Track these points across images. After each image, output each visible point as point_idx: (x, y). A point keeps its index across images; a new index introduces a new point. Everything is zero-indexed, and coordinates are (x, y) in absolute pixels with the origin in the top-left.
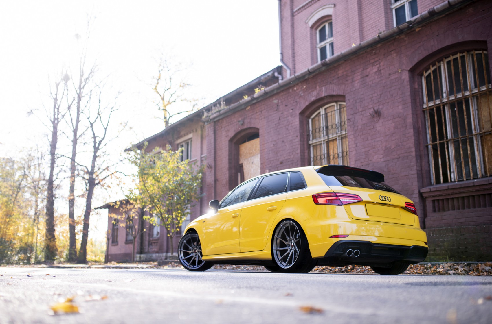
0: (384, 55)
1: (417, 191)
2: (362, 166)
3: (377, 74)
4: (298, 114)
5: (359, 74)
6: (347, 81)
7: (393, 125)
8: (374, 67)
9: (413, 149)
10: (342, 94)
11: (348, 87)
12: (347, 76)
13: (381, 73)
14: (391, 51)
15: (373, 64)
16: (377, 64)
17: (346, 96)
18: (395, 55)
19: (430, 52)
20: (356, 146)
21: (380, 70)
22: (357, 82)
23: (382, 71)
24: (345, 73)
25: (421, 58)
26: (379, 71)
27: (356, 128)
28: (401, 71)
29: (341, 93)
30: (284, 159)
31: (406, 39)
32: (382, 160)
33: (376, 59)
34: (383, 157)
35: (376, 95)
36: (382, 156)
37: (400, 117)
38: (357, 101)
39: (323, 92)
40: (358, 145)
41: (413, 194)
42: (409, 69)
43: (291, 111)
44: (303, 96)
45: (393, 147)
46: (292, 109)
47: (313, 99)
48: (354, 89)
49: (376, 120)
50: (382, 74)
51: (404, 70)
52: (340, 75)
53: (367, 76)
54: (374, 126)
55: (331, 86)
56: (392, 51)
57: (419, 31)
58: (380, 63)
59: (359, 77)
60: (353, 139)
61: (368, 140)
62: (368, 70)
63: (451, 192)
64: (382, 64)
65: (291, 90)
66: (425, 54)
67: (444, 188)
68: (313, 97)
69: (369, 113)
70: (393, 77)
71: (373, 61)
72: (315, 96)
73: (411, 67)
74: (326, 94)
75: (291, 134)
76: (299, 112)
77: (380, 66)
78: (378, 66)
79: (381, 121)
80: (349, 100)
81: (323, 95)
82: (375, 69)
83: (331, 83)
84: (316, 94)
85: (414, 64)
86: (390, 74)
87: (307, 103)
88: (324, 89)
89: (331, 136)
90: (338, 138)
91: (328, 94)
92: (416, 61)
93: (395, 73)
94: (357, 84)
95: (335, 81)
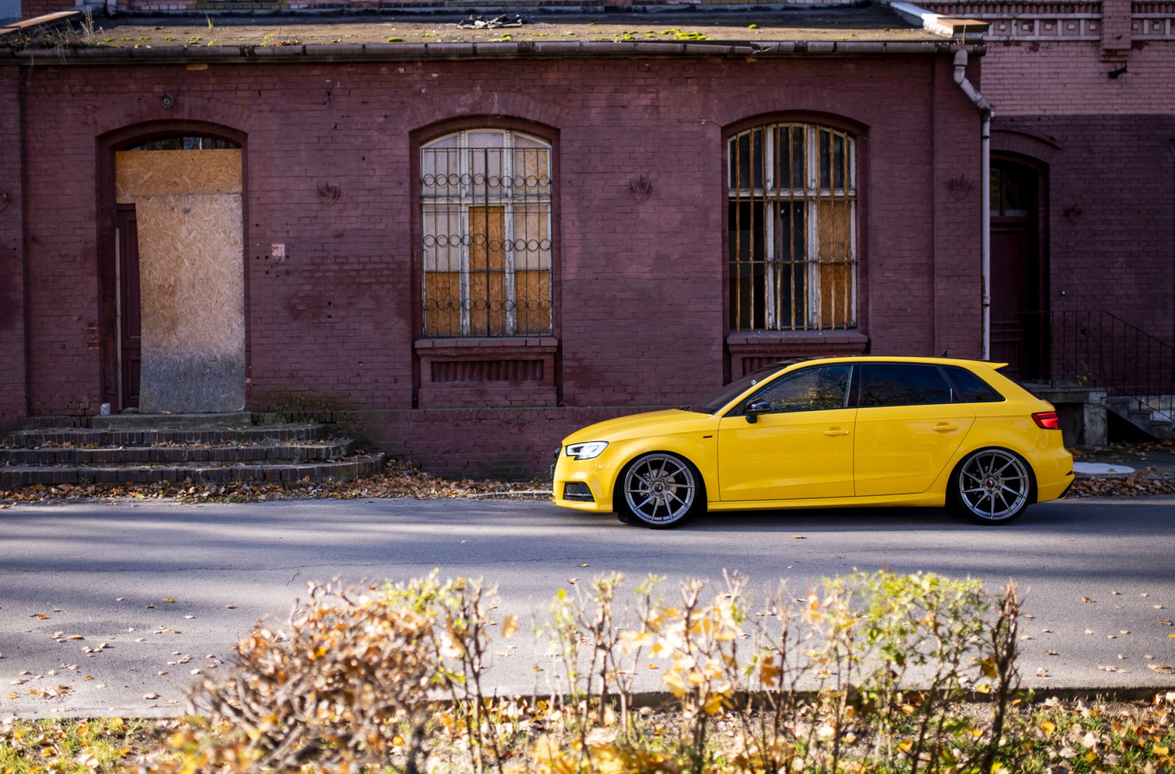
0: (670, 80)
1: (720, 341)
2: (597, 279)
3: (650, 110)
4: (406, 133)
5: (603, 96)
6: (569, 100)
7: (679, 216)
8: (642, 95)
9: (720, 269)
10: (552, 125)
11: (568, 114)
12: (569, 90)
13: (659, 113)
14: (687, 78)
15: (643, 89)
16: (652, 92)
17: (562, 132)
18: (696, 88)
19: (771, 109)
20: (584, 238)
21: (658, 107)
22: (594, 111)
23: (662, 110)
24: (566, 83)
25: (752, 113)
26: (654, 108)
27: (586, 204)
28: (707, 123)
29: (550, 122)
30: (349, 227)
31: (723, 67)
32: (648, 276)
33: (650, 82)
34: (651, 272)
35: (642, 150)
36: (647, 269)
37: (696, 206)
38: (593, 150)
39: (493, 104)
40: (589, 236)
41: (711, 344)
42: (722, 125)
43: (382, 119)
44: (426, 94)
45: (675, 257)
46: (385, 116)
47: (459, 111)
48: (587, 124)
49: (638, 198)
50: (662, 116)
51: (712, 122)
52: (549, 82)
53: (624, 107)
54: (632, 209)
55: (519, 97)
56: (691, 78)
57: (752, 64)
58: (658, 92)
59: (603, 103)
60: (577, 224)
61: (615, 232)
62: (627, 97)
63: (784, 348)
64: (662, 95)
65: (384, 70)
66: (761, 109)
67: (774, 342)
68: (460, 106)
69: (623, 181)
70: (686, 127)
71: (642, 82)
72: (466, 105)
73: (728, 122)
74: (504, 112)
75: (377, 173)
76: (411, 128)
77: (658, 98)
78: (653, 95)
79: (651, 203)
80: (570, 141)
81: (495, 111)
82: (645, 100)
83: (520, 91)
84: (470, 101)
85: (735, 119)
86: (680, 121)
87: (439, 116)
88: (496, 97)
89: (493, 201)
90: (509, 209)
91: (510, 113)
92: (740, 114)
93: (693, 122)
94: (595, 115)
95: (533, 91)
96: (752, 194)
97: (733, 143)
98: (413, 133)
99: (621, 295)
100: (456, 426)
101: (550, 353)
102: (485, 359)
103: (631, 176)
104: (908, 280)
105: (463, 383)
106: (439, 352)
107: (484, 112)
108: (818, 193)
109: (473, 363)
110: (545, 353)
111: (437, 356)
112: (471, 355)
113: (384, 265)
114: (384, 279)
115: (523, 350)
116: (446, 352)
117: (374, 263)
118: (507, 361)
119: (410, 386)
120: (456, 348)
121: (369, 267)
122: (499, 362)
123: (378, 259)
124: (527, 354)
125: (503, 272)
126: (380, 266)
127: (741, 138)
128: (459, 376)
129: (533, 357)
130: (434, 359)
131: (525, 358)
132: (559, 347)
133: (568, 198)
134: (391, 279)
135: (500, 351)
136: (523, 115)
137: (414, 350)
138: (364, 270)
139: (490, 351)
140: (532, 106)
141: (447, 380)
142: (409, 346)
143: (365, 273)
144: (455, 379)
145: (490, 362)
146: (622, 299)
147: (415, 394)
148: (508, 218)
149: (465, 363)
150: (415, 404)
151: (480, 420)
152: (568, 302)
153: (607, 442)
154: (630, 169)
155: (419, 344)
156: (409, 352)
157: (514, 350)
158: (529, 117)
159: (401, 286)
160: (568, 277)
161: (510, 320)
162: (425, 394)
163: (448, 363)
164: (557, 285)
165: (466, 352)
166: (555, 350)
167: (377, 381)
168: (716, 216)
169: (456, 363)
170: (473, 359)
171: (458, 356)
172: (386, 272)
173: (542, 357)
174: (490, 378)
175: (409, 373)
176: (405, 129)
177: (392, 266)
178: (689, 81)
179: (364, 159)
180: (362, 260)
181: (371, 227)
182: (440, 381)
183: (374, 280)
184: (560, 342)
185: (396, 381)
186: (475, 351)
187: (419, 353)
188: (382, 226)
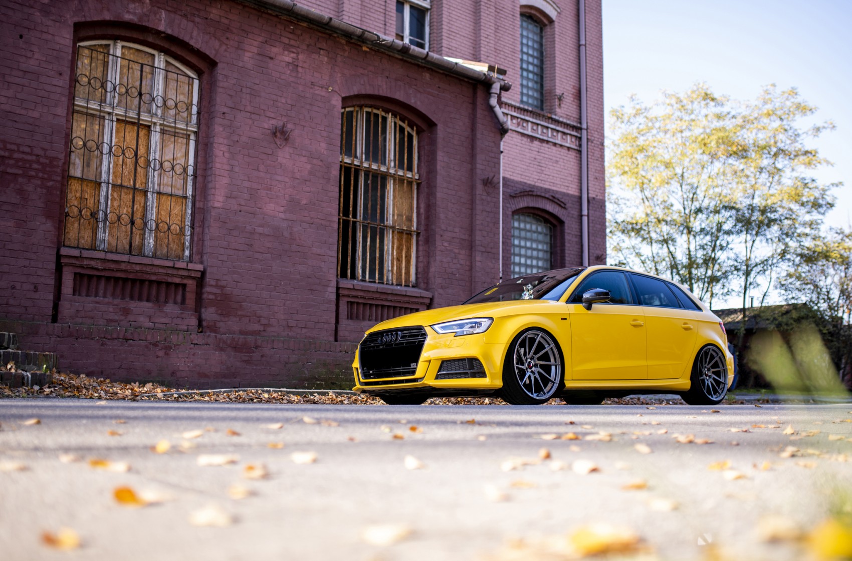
0: (308, 46)
1: (334, 284)
2: (240, 211)
3: (291, 67)
4: (71, 22)
5: (255, 43)
6: (227, 38)
7: (309, 167)
8: (286, 53)
9: (336, 220)
10: (212, 56)
11: (226, 51)
12: (228, 29)
13: (297, 72)
14: (320, 49)
15: (287, 47)
16: (293, 52)
17: (220, 65)
18: (326, 59)
19: (376, 93)
20: (232, 170)
21: (297, 66)
22: (247, 54)
23: (300, 69)
24: (226, 21)
25: (364, 92)
26: (295, 66)
27: (236, 138)
28: (332, 90)
29: (211, 53)
31: (346, 48)
32: (282, 216)
33: (292, 42)
34: (285, 212)
35: (284, 100)
36: (282, 209)
37: (321, 161)
38: (244, 90)
39: (161, 20)
40: (236, 169)
41: (328, 286)
42: (344, 95)
45: (304, 202)
47: (128, 17)
48: (241, 64)
49: (279, 143)
50: (300, 75)
51: (335, 91)
52: (212, 16)
53: (271, 58)
54: (273, 152)
55: (184, 21)
56: (323, 49)
57: (366, 52)
58: (298, 53)
59: (255, 50)
60: (227, 155)
61: (258, 170)
62: (274, 50)
64: (301, 57)
66: (370, 90)
68: (128, 12)
69: (269, 124)
70: (318, 91)
71: (286, 41)
72: (134, 14)
73: (347, 95)
74: (169, 32)
75: (36, 56)
76: (76, 19)
77: (298, 59)
78: (294, 55)
79: (288, 150)
80: (226, 76)
81: (161, 28)
82: (288, 58)
83: (185, 16)
84: (139, 11)
85: (352, 94)
86: (312, 84)
87: (107, 16)
88: (164, 15)
89: (145, 117)
90: (158, 128)
91: (175, 34)
92: (355, 91)
93: (322, 87)
94: (248, 58)
95: (197, 19)
96: (352, 161)
98: (78, 26)
99: (259, 230)
100: (102, 345)
101: (194, 278)
102: (131, 276)
103: (274, 122)
104: (457, 251)
105: (106, 300)
106: (86, 262)
107: (151, 25)
108: (396, 171)
109: (117, 279)
110: (189, 277)
111: (82, 267)
112: (118, 270)
113: (34, 158)
114: (33, 173)
115: (170, 271)
116: (93, 263)
117: (23, 153)
118: (151, 282)
119: (51, 297)
121: (16, 155)
122: (142, 282)
123: (27, 150)
124: (173, 275)
125: (145, 192)
126: (29, 157)
127: (348, 112)
128: (101, 292)
129: (177, 280)
130: (78, 270)
131: (170, 280)
132: (203, 273)
133: (221, 129)
134: (40, 175)
135: (148, 269)
136: (187, 39)
137: (59, 256)
138: (10, 158)
139: (138, 268)
140: (195, 33)
141: (87, 295)
142: (55, 252)
143: (12, 162)
144: (96, 296)
145: (134, 281)
146: (260, 234)
147: (56, 307)
148: (156, 137)
149: (108, 279)
150: (55, 319)
151: (127, 340)
152: (214, 230)
153: (491, 319)
154: (272, 115)
155: (64, 251)
156: (53, 259)
157: (161, 271)
158: (192, 43)
159: (51, 183)
160: (217, 205)
161: (151, 241)
162: (67, 308)
163: (90, 277)
164: (197, 212)
165: (113, 266)
166: (199, 275)
167: (13, 288)
168: (335, 172)
169: (99, 278)
170: (119, 275)
171: (105, 270)
172: (35, 166)
173: (185, 281)
174: (132, 298)
175: (52, 282)
176: (71, 19)
177: (42, 160)
178: (321, 51)
179: (21, 37)
180: (9, 146)
181: (23, 112)
182: (80, 295)
183: (20, 172)
184: (205, 267)
185: (36, 289)
186: (123, 266)
187: (63, 260)
188: (36, 114)
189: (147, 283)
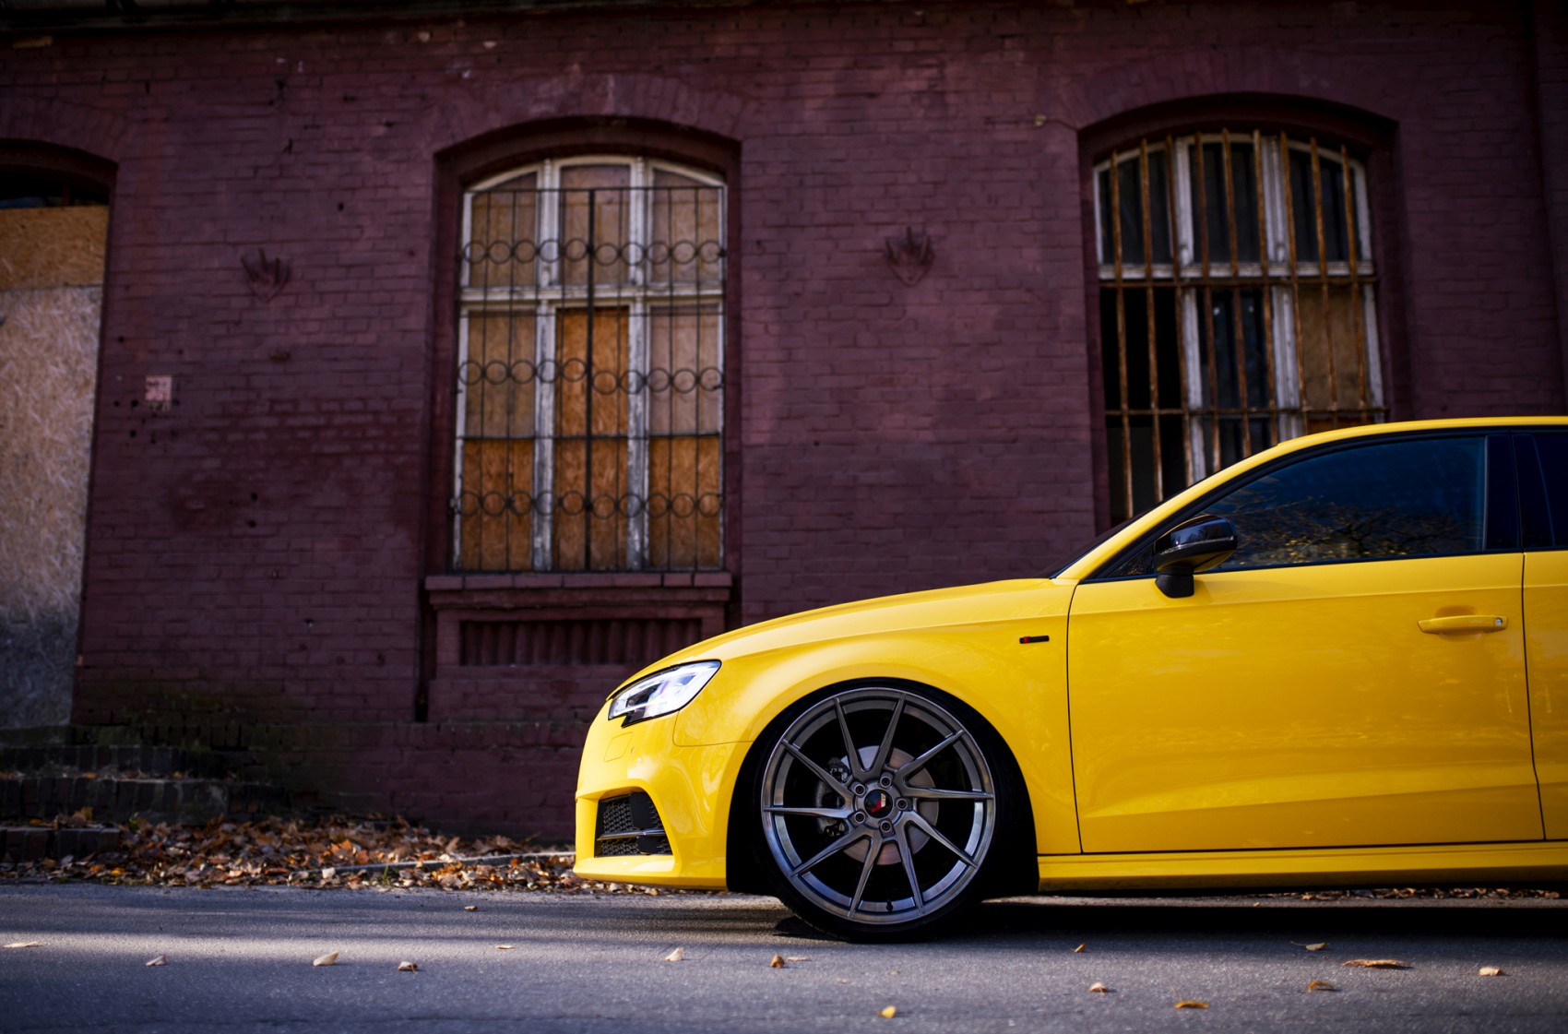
0: (968, 40)
2: (817, 444)
3: (926, 101)
4: (428, 155)
5: (829, 75)
6: (759, 85)
7: (993, 311)
8: (910, 72)
9: (1084, 419)
10: (725, 132)
11: (757, 111)
12: (758, 66)
13: (945, 105)
14: (1004, 37)
15: (911, 61)
16: (929, 66)
17: (746, 147)
18: (1021, 55)
19: (1182, 93)
20: (789, 359)
21: (942, 93)
22: (811, 104)
23: (951, 99)
24: (751, 51)
25: (1141, 101)
26: (936, 95)
27: (794, 288)
28: (1047, 122)
29: (721, 126)
30: (303, 340)
32: (928, 436)
33: (924, 45)
34: (934, 427)
35: (912, 178)
36: (927, 421)
37: (1029, 290)
38: (809, 181)
39: (606, 95)
40: (801, 354)
42: (1080, 126)
43: (381, 130)
44: (471, 80)
45: (987, 395)
46: (389, 125)
47: (536, 111)
48: (795, 129)
49: (905, 274)
50: (952, 111)
51: (1057, 121)
52: (718, 51)
53: (872, 95)
54: (892, 298)
55: (658, 81)
56: (1010, 36)
58: (942, 65)
59: (830, 90)
60: (774, 329)
61: (855, 345)
62: (879, 75)
64: (951, 70)
65: (390, 36)
66: (1159, 93)
68: (538, 101)
69: (872, 241)
70: (1003, 134)
71: (908, 47)
72: (550, 100)
73: (1092, 120)
74: (625, 111)
75: (367, 234)
76: (438, 146)
77: (943, 77)
78: (933, 72)
79: (931, 284)
80: (761, 164)
81: (608, 109)
82: (916, 81)
83: (658, 70)
84: (559, 91)
85: (1106, 114)
86: (989, 120)
87: (496, 122)
88: (612, 83)
89: (605, 293)
90: (638, 308)
91: (639, 112)
92: (1115, 104)
93: (1017, 123)
94: (813, 113)
95: (685, 69)
96: (1149, 272)
97: (1105, 178)
98: (443, 158)
99: (870, 477)
100: (505, 759)
101: (714, 604)
102: (575, 615)
103: (889, 232)
105: (526, 668)
106: (477, 599)
107: (586, 111)
108: (1292, 268)
109: (550, 625)
110: (707, 602)
111: (471, 608)
112: (544, 607)
113: (370, 418)
114: (369, 446)
115: (657, 596)
116: (492, 599)
117: (351, 412)
118: (624, 622)
119: (410, 672)
120: (512, 590)
121: (338, 420)
122: (605, 624)
123: (357, 405)
124: (666, 604)
125: (621, 440)
126: (361, 419)
127: (1121, 166)
128: (519, 653)
129: (679, 613)
130: (466, 616)
131: (661, 614)
132: (734, 589)
133: (757, 277)
134: (382, 446)
135: (608, 597)
136: (664, 114)
137: (424, 595)
138: (327, 426)
139: (585, 597)
140: (683, 97)
141: (494, 662)
142: (413, 586)
143: (331, 433)
144: (511, 659)
145: (586, 624)
146: (871, 486)
147: (422, 691)
148: (635, 326)
149: (533, 625)
150: (421, 713)
151: (557, 747)
152: (754, 493)
153: (717, 662)
154: (885, 217)
155: (433, 583)
156: (412, 599)
157: (637, 597)
158: (677, 118)
159: (401, 460)
160: (755, 439)
161: (636, 539)
162: (444, 693)
163: (496, 626)
164: (732, 460)
165: (533, 600)
166: (725, 596)
167: (341, 661)
168: (1073, 308)
169: (514, 625)
170: (549, 615)
171: (516, 609)
172: (372, 432)
173: (698, 613)
174: (585, 659)
175: (409, 642)
176: (427, 148)
177: (385, 419)
178: (1008, 42)
179: (341, 207)
180: (325, 407)
181: (348, 339)
182: (478, 663)
183: (346, 448)
184: (737, 580)
185: (381, 660)
186: (552, 598)
187: (434, 601)
188: (370, 338)
189: (614, 625)
